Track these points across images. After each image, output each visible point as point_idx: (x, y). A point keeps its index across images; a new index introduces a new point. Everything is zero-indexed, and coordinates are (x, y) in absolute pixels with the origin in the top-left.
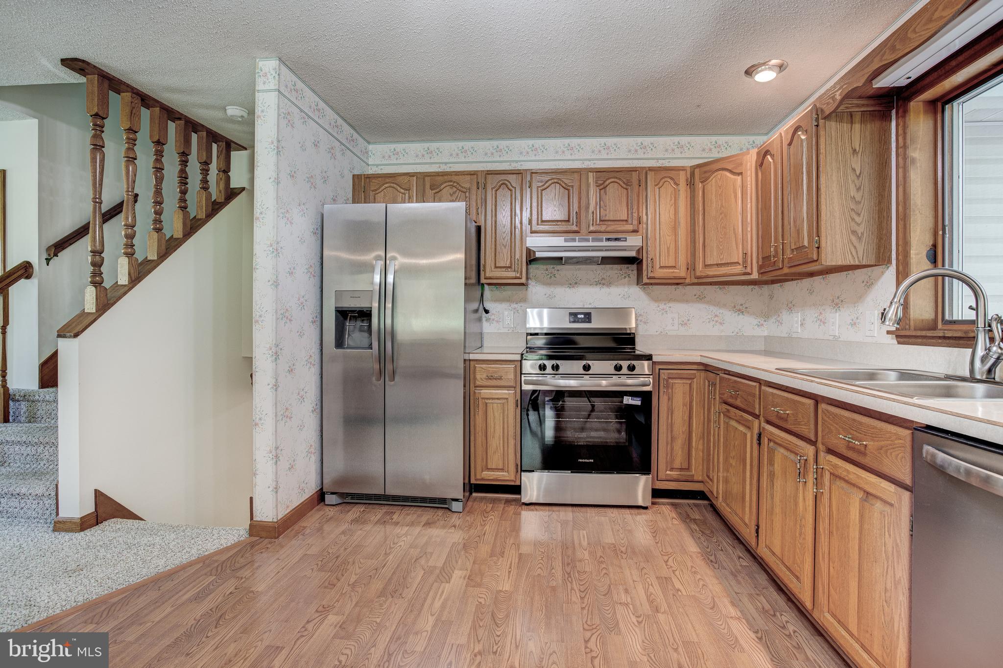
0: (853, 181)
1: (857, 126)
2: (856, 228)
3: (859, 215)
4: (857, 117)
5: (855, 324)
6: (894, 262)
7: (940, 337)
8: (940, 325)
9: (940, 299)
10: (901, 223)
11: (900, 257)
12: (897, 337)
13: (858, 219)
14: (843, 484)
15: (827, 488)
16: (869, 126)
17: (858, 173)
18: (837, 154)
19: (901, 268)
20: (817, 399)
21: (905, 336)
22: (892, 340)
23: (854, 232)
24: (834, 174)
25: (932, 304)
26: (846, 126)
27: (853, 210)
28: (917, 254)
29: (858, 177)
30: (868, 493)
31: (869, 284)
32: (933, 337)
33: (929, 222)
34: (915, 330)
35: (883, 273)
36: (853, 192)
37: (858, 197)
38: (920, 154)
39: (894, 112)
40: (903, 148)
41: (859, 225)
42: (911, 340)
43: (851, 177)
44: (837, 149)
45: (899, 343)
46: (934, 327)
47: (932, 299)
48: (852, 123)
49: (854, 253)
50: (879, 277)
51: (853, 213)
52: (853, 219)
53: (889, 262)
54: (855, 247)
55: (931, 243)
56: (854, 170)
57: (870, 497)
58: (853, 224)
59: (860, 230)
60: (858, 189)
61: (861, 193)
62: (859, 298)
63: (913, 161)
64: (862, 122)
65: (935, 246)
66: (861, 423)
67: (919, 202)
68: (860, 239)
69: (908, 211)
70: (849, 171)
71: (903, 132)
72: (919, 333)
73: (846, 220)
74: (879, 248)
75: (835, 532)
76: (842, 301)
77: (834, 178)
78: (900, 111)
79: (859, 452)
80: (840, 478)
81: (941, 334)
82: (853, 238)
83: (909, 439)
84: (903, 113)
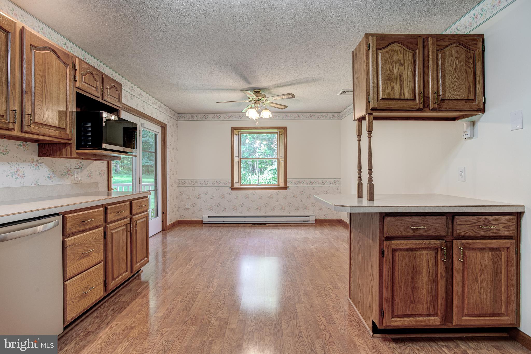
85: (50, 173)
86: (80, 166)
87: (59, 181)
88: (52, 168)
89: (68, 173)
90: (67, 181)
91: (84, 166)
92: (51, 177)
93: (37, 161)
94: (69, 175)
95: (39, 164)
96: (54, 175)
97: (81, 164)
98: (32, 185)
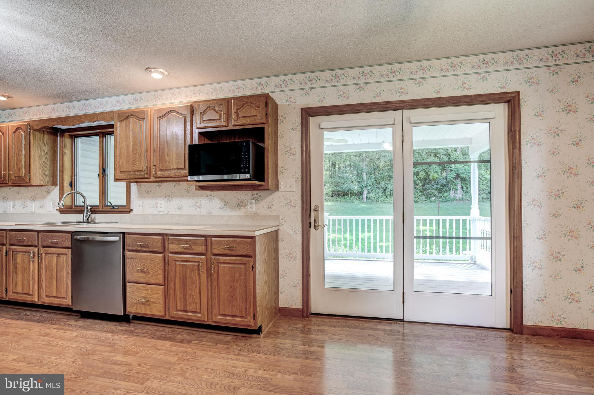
0: (44, 155)
1: (46, 136)
2: (45, 172)
3: (46, 168)
4: (46, 133)
5: (42, 207)
6: (58, 185)
7: (74, 211)
8: (73, 207)
9: (73, 199)
10: (61, 173)
11: (61, 184)
12: (60, 211)
13: (45, 169)
14: (50, 255)
15: (44, 259)
16: (50, 136)
17: (46, 152)
18: (38, 144)
19: (61, 188)
20: (38, 231)
21: (63, 211)
22: (58, 212)
23: (44, 174)
24: (37, 151)
25: (71, 200)
26: (41, 135)
27: (43, 165)
28: (67, 184)
29: (46, 154)
30: (58, 254)
31: (49, 192)
32: (72, 211)
33: (70, 174)
34: (66, 209)
35: (54, 189)
36: (44, 159)
37: (46, 161)
38: (67, 152)
39: (59, 134)
40: (62, 148)
41: (46, 171)
42: (65, 212)
43: (43, 153)
44: (38, 142)
45: (60, 213)
46: (72, 208)
47: (71, 199)
48: (44, 134)
49: (44, 181)
50: (52, 190)
51: (44, 167)
52: (44, 169)
53: (57, 185)
54: (44, 179)
55: (71, 181)
56: (44, 151)
57: (59, 255)
58: (43, 170)
59: (47, 173)
60: (46, 158)
61: (47, 160)
62: (44, 197)
63: (65, 153)
64: (47, 134)
65: (72, 182)
66: (56, 235)
67: (67, 167)
68: (46, 176)
69: (64, 169)
70: (42, 151)
71: (62, 143)
72: (68, 210)
73: (41, 169)
74: (53, 180)
75: (47, 271)
76: (36, 198)
77: (37, 153)
78: (61, 135)
79: (56, 243)
80: (48, 253)
81: (74, 210)
82: (44, 176)
83: (70, 236)
84: (62, 136)
85: (222, 205)
86: (256, 198)
87: (231, 212)
88: (224, 201)
89: (241, 205)
90: (240, 212)
91: (261, 197)
92: (223, 208)
93: (211, 195)
94: (242, 206)
95: (212, 197)
96: (225, 206)
97: (257, 196)
98: (207, 214)
